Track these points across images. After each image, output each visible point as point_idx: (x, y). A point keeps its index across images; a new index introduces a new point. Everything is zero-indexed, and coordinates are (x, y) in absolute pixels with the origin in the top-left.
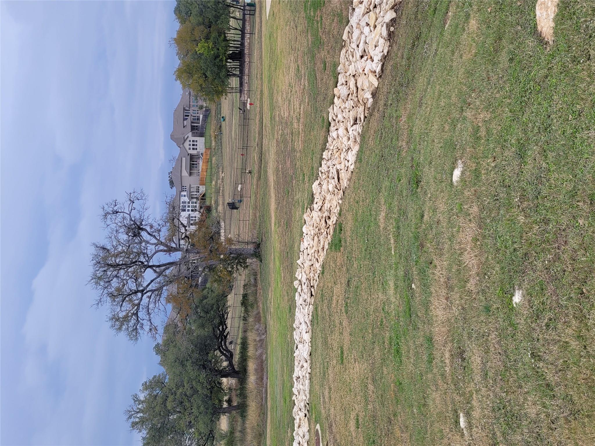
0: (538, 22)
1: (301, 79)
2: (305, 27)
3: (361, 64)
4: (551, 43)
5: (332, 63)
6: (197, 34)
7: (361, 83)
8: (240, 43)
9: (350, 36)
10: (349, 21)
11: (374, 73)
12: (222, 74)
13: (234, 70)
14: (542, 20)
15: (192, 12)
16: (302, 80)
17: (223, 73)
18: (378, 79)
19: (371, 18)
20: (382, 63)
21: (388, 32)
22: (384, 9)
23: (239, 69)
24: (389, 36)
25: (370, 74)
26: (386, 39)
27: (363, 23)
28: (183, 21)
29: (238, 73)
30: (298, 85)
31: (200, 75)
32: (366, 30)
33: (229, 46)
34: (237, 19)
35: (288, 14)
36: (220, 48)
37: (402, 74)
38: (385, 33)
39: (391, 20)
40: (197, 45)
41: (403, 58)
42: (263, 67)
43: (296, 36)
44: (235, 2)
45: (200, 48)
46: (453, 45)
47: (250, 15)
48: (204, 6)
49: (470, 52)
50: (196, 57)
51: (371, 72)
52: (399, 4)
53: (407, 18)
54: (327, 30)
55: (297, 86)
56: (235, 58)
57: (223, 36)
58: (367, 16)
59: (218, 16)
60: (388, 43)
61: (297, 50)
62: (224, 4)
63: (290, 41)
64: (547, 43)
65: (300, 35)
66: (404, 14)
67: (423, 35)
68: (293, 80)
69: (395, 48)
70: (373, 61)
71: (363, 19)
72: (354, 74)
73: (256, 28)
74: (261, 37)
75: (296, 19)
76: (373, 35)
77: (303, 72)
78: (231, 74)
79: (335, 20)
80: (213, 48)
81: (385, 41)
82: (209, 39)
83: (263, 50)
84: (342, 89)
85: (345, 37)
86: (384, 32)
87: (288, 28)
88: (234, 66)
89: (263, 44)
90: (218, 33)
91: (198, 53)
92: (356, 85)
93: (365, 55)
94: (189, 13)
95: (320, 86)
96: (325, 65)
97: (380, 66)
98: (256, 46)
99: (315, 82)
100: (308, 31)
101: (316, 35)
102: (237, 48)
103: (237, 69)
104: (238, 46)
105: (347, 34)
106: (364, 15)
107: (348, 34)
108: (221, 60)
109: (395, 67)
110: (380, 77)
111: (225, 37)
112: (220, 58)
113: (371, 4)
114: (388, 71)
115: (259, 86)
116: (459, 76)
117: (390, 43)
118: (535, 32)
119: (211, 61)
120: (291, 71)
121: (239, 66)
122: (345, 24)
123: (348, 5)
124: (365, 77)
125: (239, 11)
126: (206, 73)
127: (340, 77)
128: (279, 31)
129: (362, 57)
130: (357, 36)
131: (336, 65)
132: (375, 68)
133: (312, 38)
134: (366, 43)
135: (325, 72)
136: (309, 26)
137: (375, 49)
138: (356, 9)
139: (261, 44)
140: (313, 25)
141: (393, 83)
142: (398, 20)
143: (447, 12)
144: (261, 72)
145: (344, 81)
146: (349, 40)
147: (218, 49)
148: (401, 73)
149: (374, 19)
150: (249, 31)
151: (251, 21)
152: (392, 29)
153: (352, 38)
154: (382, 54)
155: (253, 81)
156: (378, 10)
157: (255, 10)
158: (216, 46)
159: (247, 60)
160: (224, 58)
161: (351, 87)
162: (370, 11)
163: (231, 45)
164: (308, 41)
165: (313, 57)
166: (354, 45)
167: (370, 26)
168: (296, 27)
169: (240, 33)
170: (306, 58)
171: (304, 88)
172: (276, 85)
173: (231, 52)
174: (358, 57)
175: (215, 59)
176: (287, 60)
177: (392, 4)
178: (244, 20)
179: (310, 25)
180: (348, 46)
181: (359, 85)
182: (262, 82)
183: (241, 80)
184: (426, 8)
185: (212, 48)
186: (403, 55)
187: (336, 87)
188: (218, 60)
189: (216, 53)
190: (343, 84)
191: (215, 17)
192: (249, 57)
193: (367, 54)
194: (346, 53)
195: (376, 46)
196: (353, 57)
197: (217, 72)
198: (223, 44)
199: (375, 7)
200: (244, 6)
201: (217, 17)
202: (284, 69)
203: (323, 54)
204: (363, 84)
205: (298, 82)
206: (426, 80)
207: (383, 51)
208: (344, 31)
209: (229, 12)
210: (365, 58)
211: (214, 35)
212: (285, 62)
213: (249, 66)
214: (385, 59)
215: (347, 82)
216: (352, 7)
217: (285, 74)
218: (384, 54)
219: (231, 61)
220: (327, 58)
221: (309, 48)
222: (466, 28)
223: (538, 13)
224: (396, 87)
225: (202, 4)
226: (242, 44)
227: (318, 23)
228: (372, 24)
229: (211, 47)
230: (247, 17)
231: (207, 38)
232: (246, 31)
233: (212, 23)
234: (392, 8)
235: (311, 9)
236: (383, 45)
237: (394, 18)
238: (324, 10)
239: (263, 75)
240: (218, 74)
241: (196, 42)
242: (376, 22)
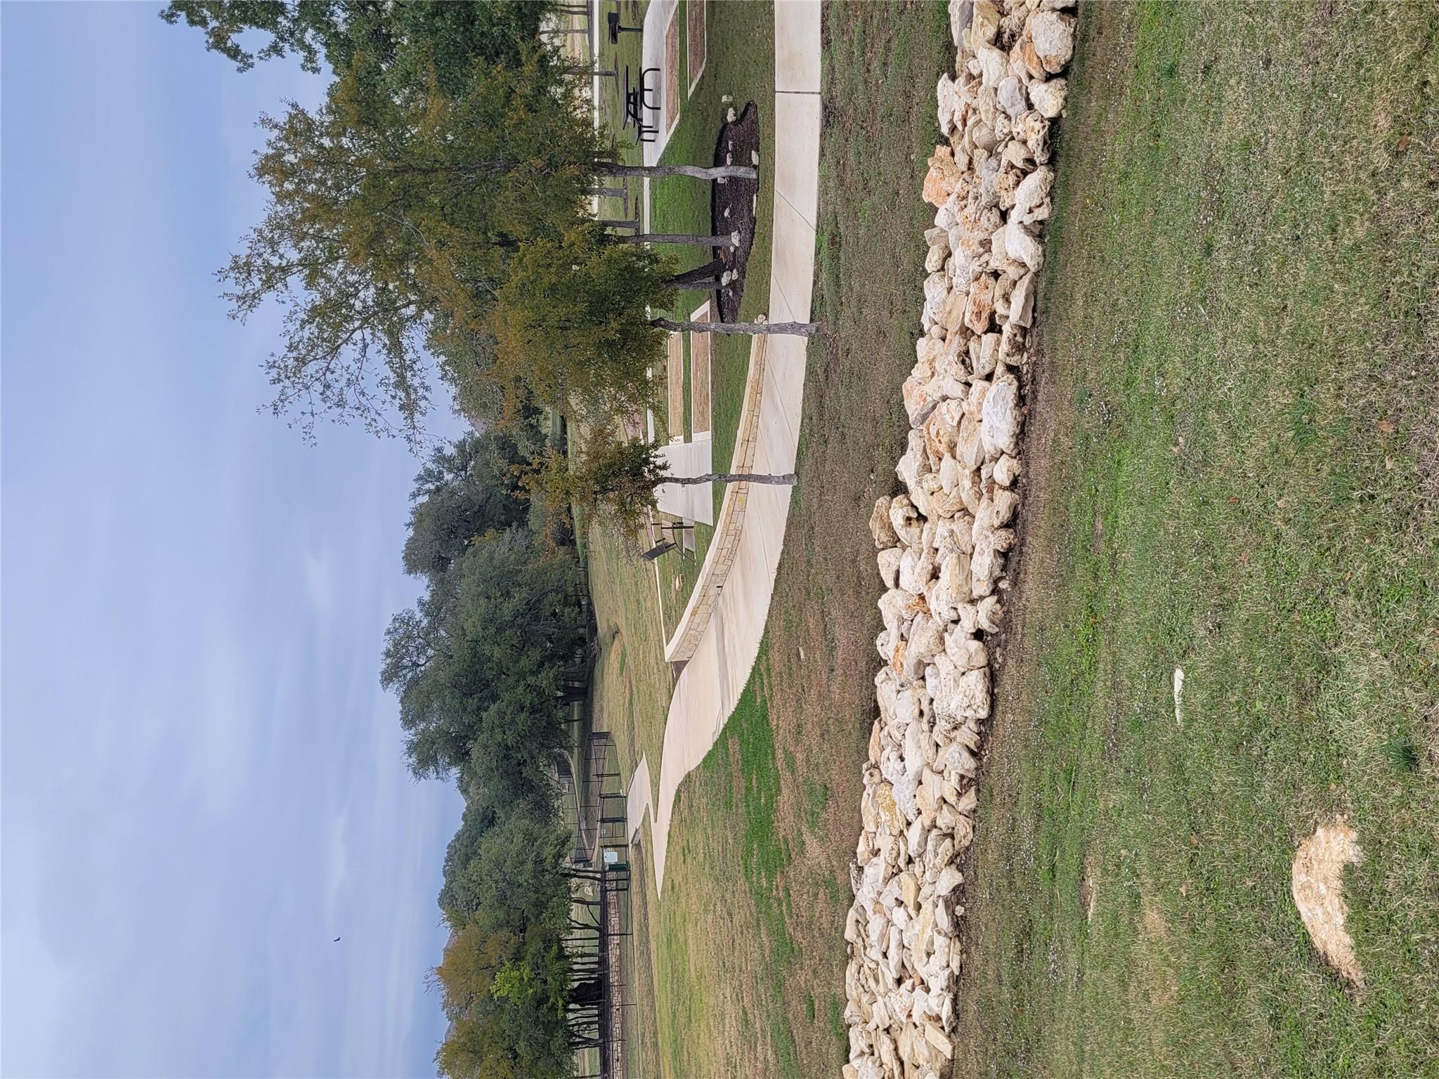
0: (1309, 929)
1: (756, 1044)
2: (752, 914)
3: (899, 1000)
4: (1361, 984)
5: (828, 1000)
6: (494, 951)
7: (908, 1049)
8: (596, 959)
9: (862, 931)
10: (854, 896)
11: (936, 1021)
12: (557, 1044)
13: (585, 1029)
14: (1318, 926)
15: (482, 899)
16: (759, 1048)
17: (559, 1040)
18: (949, 1037)
19: (905, 886)
20: (951, 995)
21: (952, 919)
22: (931, 865)
23: (597, 1026)
24: (955, 928)
25: (928, 1027)
26: (950, 935)
27: (888, 901)
28: (459, 922)
29: (595, 1035)
30: (749, 1061)
31: (500, 1053)
32: (899, 915)
33: (572, 970)
34: (588, 904)
35: (708, 886)
36: (550, 979)
37: (1009, 1025)
38: (945, 922)
39: (954, 890)
40: (494, 979)
41: (1000, 983)
42: (658, 1014)
43: (733, 936)
44: (582, 864)
45: (501, 986)
46: (1119, 965)
47: (617, 890)
48: (509, 883)
49: (1166, 989)
50: (491, 1008)
51: (930, 1018)
52: (965, 853)
53: (991, 885)
54: (804, 919)
55: (747, 1064)
56: (586, 999)
57: (555, 948)
58: (894, 882)
59: (542, 901)
60: (958, 944)
61: (737, 970)
62: (557, 873)
63: (719, 949)
64: (1349, 984)
65: (742, 933)
66: (981, 876)
67: (1038, 927)
68: (734, 1047)
69: (977, 958)
70: (928, 990)
71: (885, 892)
72: (888, 1025)
73: (635, 919)
74: (648, 941)
75: (728, 896)
76: (918, 927)
77: (758, 1025)
78: (577, 1040)
79: (821, 895)
80: (533, 979)
81: (948, 941)
82: (522, 959)
83: (655, 971)
84: (862, 1068)
85: (850, 934)
86: (942, 919)
87: (710, 917)
88: (586, 1020)
89: (654, 957)
90: (544, 942)
91: (495, 997)
92: (897, 1054)
93: (907, 975)
94: (474, 904)
95: (805, 1062)
96: (812, 1004)
97: (948, 1002)
98: (638, 962)
99: (792, 1052)
100: (758, 924)
101: (778, 932)
102: (592, 971)
103: (593, 1026)
104: (592, 966)
105: (854, 927)
106: (886, 881)
107: (857, 926)
108: (553, 1009)
109: (987, 1006)
110: (954, 1030)
111: (561, 949)
112: (550, 1003)
113: (899, 854)
114: (970, 1016)
115: (651, 1067)
116: (1156, 1049)
117: (962, 943)
118: (1310, 954)
119: (527, 1013)
120: (727, 1026)
121: (597, 1019)
122: (846, 903)
123: (846, 858)
124: (915, 1032)
125: (592, 884)
126: (516, 1047)
127: (852, 1034)
128: (690, 926)
129: (899, 981)
130: (878, 932)
131: (839, 1004)
132: (936, 1009)
133: (770, 941)
134: (904, 946)
135: (812, 1022)
136: (760, 912)
137: (928, 962)
138: (866, 868)
139: (649, 957)
140: (770, 907)
141: (991, 1048)
142: (969, 889)
143: (1083, 879)
144: (652, 1029)
145: (863, 1045)
146: (860, 941)
147: (545, 982)
148: (1006, 1022)
149: (913, 888)
150: (617, 927)
151: (622, 903)
152: (960, 910)
153: (868, 936)
154: (947, 972)
155: (635, 1053)
156: (917, 869)
157: (628, 879)
158: (539, 974)
159: (616, 999)
160: (561, 1002)
161: (885, 1060)
162: (901, 871)
163: (575, 967)
164: (761, 947)
165: (780, 985)
166: (875, 954)
167: (906, 907)
168: (730, 915)
169: (597, 934)
170: (761, 988)
171: (766, 1069)
172: (693, 1063)
173: (576, 984)
174: (891, 983)
175: (537, 1008)
176: (717, 997)
177: (949, 854)
178: (604, 904)
179: (763, 910)
180: (860, 956)
181: (904, 1053)
182: (657, 1055)
183: (605, 1053)
184: (1031, 863)
185: (530, 979)
186: (999, 976)
187: (848, 1061)
188: (544, 1009)
189: (539, 991)
190: (862, 1053)
191: (535, 906)
192: (621, 992)
193: (911, 972)
194: (859, 973)
195: (929, 955)
196: (877, 981)
197: (542, 1041)
198: (557, 967)
199: (910, 861)
200: (603, 872)
201: (540, 906)
202: (711, 1021)
203: (802, 977)
204: (913, 1050)
205: (749, 1053)
206: (1071, 1047)
207: (948, 966)
208: (845, 921)
209: (569, 888)
210: (908, 984)
211: (534, 947)
212: (712, 1001)
213: (623, 1015)
214: (957, 983)
215: (871, 1046)
216: (856, 863)
217: (715, 1033)
218: (952, 972)
219: (578, 1007)
220: (812, 986)
221: (766, 963)
222: (1140, 927)
223: (1302, 907)
224: (1000, 1060)
225: (504, 880)
226: (603, 962)
227: (780, 905)
228: (909, 899)
229: (526, 979)
230: (611, 896)
231: (517, 958)
232: (610, 931)
233: (528, 919)
234: (951, 862)
235: (760, 873)
236: (947, 950)
237: (960, 885)
238: (791, 874)
239: (659, 1035)
240: (545, 1046)
241: (491, 970)
242: (917, 895)
